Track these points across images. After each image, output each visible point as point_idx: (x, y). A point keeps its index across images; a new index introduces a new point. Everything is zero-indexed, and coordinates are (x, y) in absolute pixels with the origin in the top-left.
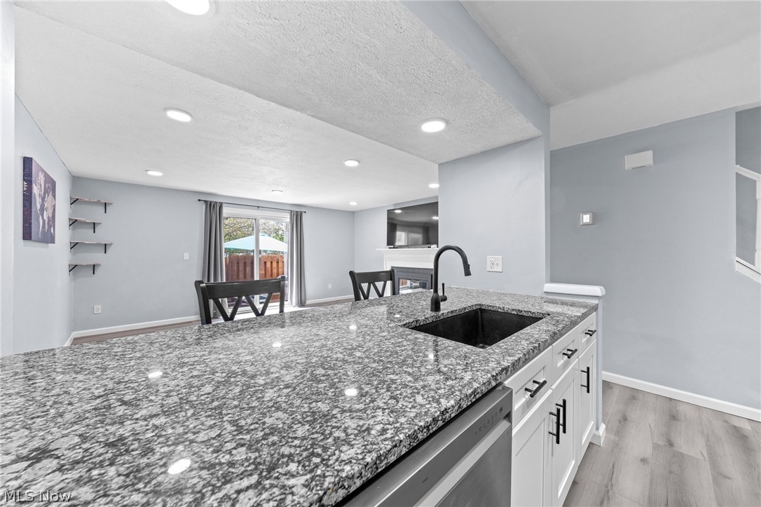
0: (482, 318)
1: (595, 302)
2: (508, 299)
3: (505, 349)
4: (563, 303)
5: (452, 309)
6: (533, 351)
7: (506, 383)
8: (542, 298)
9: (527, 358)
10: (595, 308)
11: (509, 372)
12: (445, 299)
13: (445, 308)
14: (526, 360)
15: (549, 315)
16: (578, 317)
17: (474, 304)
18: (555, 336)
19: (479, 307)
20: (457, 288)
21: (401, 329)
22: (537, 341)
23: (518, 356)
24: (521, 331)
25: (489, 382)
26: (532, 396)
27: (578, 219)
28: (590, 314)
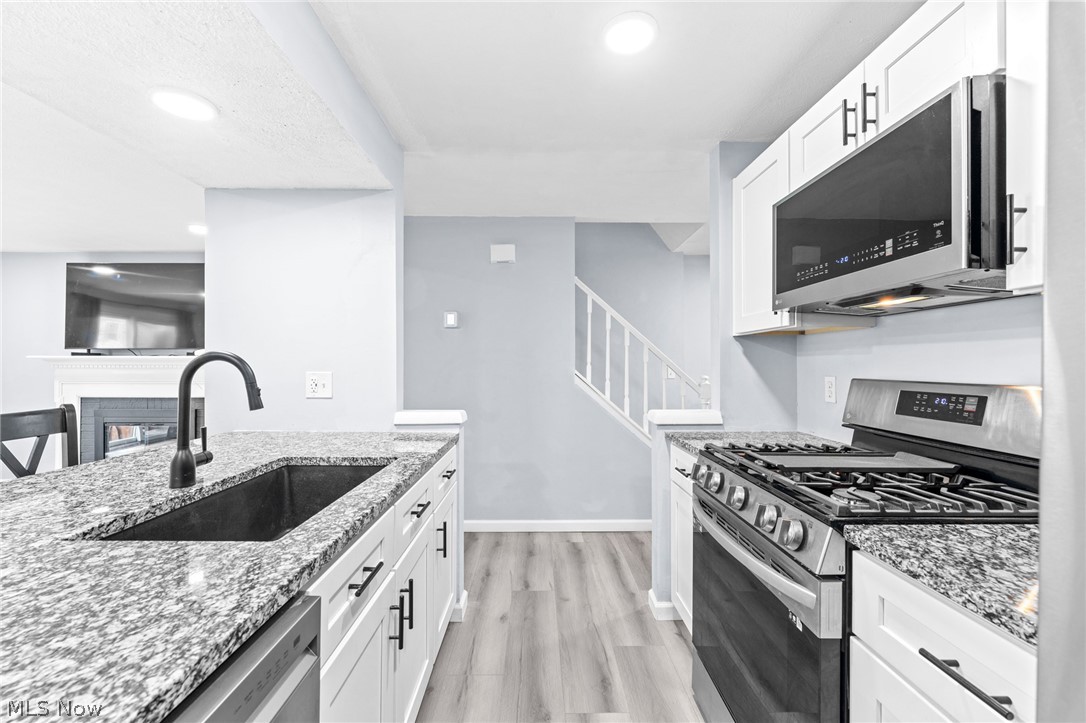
0: (290, 482)
1: (454, 431)
2: (339, 443)
3: (316, 530)
4: (418, 439)
5: (225, 477)
6: (362, 522)
7: (311, 591)
8: (391, 434)
9: (352, 535)
10: (455, 440)
11: (316, 570)
12: (206, 458)
13: (208, 477)
14: (349, 539)
15: (396, 459)
16: (433, 456)
17: (275, 459)
18: (398, 492)
19: (285, 463)
20: (247, 434)
21: (69, 547)
22: (370, 503)
23: (335, 537)
24: (349, 494)
25: (273, 601)
26: (358, 595)
27: (442, 319)
28: (448, 449)
